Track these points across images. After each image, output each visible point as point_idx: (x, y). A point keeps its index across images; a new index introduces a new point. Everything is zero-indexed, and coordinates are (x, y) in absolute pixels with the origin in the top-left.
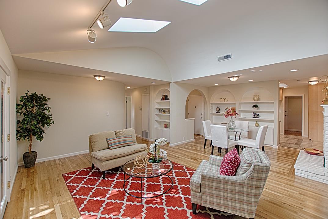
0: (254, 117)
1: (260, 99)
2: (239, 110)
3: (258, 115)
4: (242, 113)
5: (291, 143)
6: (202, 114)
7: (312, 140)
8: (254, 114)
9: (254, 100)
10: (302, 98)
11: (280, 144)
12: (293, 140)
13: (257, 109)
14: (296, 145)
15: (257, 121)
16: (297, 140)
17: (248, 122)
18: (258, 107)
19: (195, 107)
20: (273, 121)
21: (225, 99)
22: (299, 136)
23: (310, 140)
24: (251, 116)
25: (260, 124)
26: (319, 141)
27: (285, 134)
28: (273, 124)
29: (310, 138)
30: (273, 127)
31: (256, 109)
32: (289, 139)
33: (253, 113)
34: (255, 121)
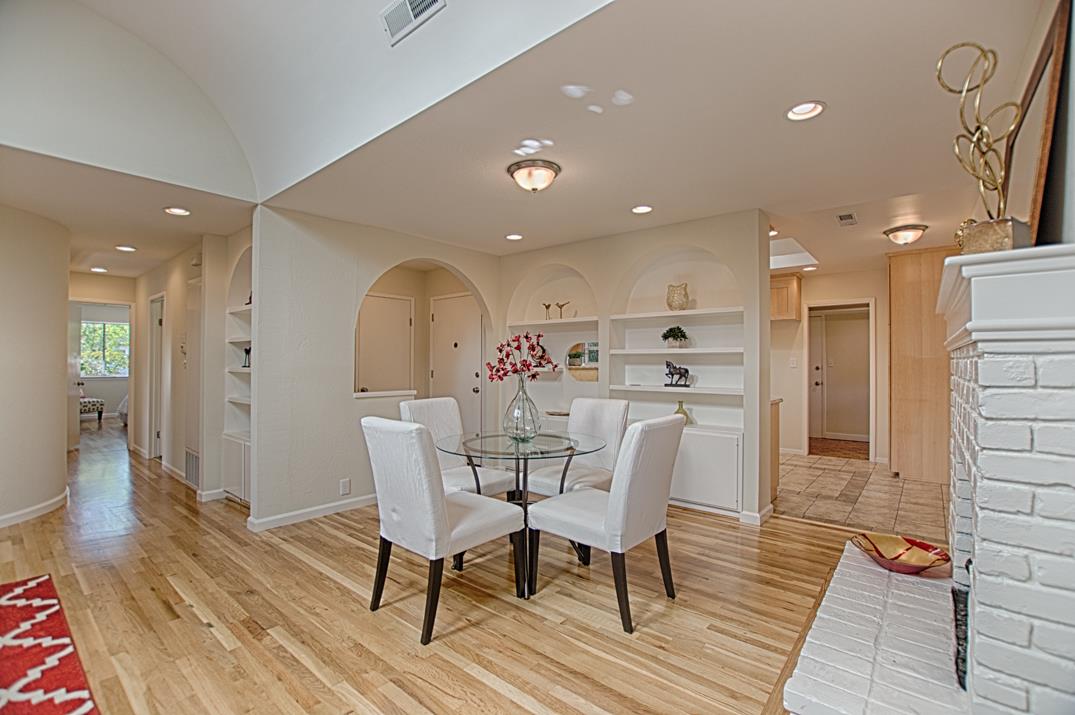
0: (671, 385)
1: (694, 301)
2: (613, 352)
3: (684, 373)
4: (627, 367)
5: (824, 492)
6: (477, 375)
7: (901, 476)
8: (673, 370)
9: (670, 306)
10: (868, 318)
11: (774, 500)
12: (836, 476)
13: (681, 347)
14: (839, 505)
15: (681, 403)
16: (848, 477)
17: (623, 403)
18: (684, 336)
19: (456, 345)
20: (742, 396)
21: (561, 307)
22: (859, 458)
23: (897, 474)
24: (656, 379)
25: (694, 416)
26: (924, 479)
27: (810, 453)
28: (741, 411)
29: (895, 470)
30: (742, 427)
31: (675, 347)
32: (821, 472)
33: (668, 365)
34: (673, 402)
